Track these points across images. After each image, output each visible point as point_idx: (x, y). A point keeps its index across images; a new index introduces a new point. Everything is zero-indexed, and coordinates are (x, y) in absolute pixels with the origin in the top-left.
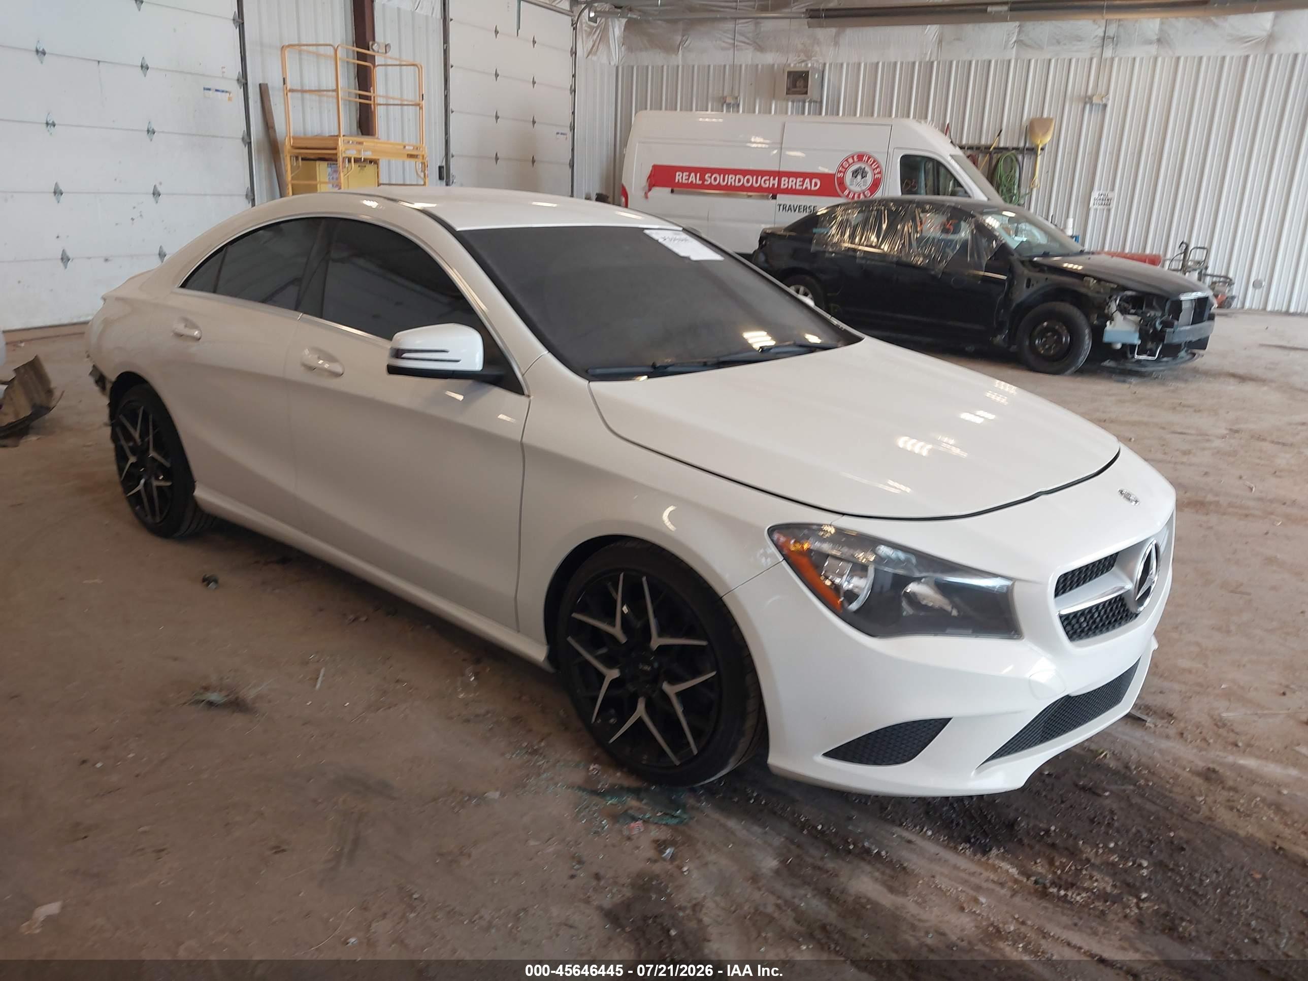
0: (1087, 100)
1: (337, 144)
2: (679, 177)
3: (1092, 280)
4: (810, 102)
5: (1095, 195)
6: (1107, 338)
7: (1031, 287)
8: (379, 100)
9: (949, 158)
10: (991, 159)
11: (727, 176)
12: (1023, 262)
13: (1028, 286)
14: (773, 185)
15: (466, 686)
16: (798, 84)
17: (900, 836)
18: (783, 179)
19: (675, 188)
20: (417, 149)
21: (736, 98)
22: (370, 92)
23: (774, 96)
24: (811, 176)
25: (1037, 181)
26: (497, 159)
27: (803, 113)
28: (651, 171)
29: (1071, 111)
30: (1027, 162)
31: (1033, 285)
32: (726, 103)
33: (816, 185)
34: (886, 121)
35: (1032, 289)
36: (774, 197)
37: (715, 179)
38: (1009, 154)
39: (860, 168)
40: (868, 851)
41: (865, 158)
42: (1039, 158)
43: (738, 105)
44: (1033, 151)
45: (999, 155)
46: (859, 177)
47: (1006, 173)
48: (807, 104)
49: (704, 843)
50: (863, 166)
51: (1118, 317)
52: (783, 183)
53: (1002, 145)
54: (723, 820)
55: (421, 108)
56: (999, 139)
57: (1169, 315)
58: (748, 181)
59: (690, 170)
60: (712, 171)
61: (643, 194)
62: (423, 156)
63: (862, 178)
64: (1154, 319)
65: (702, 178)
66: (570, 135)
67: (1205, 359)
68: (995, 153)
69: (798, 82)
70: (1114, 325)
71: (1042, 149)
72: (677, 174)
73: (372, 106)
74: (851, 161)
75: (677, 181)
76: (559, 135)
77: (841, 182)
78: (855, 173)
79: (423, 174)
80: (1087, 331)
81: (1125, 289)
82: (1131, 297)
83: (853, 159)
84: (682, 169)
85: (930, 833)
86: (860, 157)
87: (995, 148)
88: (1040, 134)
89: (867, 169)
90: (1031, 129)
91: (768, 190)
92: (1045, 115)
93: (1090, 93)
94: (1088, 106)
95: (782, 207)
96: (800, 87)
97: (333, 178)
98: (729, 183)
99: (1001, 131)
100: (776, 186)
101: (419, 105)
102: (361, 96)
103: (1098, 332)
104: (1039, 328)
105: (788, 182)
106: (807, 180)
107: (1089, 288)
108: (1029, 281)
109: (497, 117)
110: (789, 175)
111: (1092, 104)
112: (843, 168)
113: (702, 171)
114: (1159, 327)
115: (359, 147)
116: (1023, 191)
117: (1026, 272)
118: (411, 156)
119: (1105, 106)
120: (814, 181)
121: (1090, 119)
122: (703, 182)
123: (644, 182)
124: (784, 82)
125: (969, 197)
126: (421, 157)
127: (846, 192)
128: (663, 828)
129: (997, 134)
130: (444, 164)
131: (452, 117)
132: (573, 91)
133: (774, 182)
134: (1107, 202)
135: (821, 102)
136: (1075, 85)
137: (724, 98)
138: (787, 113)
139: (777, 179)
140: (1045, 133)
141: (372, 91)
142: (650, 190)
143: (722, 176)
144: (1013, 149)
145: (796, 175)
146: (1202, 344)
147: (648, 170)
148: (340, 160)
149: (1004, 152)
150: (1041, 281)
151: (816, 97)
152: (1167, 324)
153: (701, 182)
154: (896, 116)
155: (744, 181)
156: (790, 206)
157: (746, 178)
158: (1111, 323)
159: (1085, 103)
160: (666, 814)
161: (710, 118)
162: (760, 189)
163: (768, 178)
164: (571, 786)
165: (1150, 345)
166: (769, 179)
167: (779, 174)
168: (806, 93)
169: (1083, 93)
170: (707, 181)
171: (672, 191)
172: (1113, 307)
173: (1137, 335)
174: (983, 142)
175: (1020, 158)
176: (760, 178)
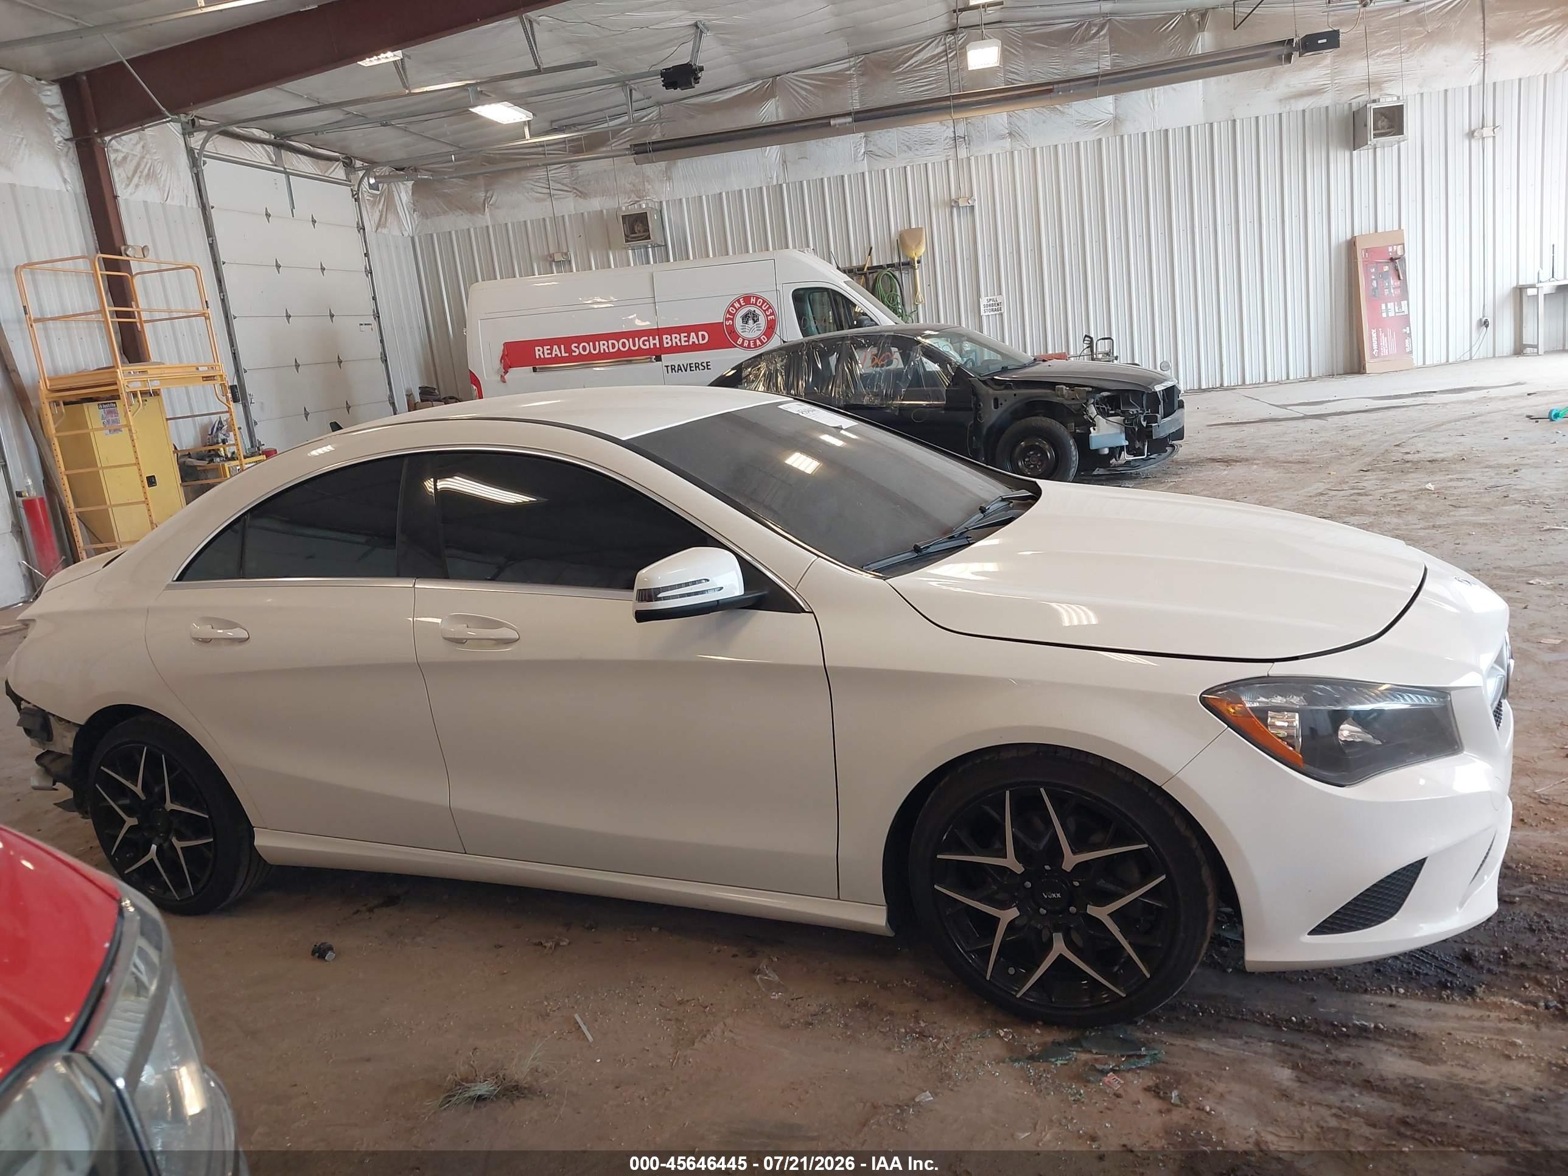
0: (953, 204)
1: (117, 377)
2: (539, 352)
3: (1064, 387)
4: (653, 247)
5: (984, 301)
6: (1093, 446)
7: (1000, 406)
8: (145, 316)
9: (844, 285)
10: (867, 280)
11: (597, 343)
12: (984, 382)
13: (996, 407)
14: (655, 344)
15: (770, 986)
16: (636, 229)
17: (1376, 1003)
18: (664, 337)
19: (538, 365)
20: (212, 368)
21: (566, 254)
22: (132, 307)
23: (609, 245)
24: (695, 329)
25: (920, 296)
26: (297, 366)
27: (648, 262)
28: (504, 351)
29: (939, 217)
30: (905, 278)
31: (1001, 404)
32: (557, 262)
33: (703, 337)
34: (766, 255)
35: (1001, 409)
36: (659, 359)
37: (584, 349)
38: (885, 272)
39: (749, 312)
40: (1364, 1029)
41: (753, 300)
42: (917, 271)
43: (570, 262)
44: (909, 265)
45: (875, 275)
46: (751, 322)
47: (886, 293)
48: (650, 250)
49: (1198, 1075)
50: (752, 309)
51: (1100, 421)
52: (665, 341)
53: (875, 264)
54: (1192, 1044)
55: (207, 318)
56: (871, 258)
57: (1148, 410)
58: (624, 345)
59: (551, 342)
60: (579, 339)
61: (499, 378)
62: (221, 376)
63: (755, 322)
64: (1136, 415)
65: (568, 350)
66: (375, 324)
67: (1184, 449)
68: (870, 273)
69: (636, 227)
70: (1099, 430)
71: (919, 262)
72: (537, 348)
73: (138, 324)
74: (737, 305)
75: (537, 357)
76: (363, 326)
77: (732, 331)
78: (745, 319)
79: (225, 397)
80: (1071, 442)
81: (1099, 390)
82: (1107, 397)
83: (740, 303)
84: (542, 343)
85: (1402, 991)
86: (747, 299)
87: (868, 268)
88: (914, 247)
89: (758, 311)
90: (902, 242)
91: (648, 352)
92: (913, 226)
93: (953, 197)
94: (955, 210)
95: (669, 368)
96: (640, 232)
97: (108, 422)
98: (602, 351)
99: (871, 248)
100: (658, 346)
101: (203, 315)
102: (118, 314)
103: (1083, 441)
104: (1018, 450)
105: (671, 340)
106: (693, 334)
107: (1063, 396)
108: (996, 400)
109: (288, 317)
110: (670, 331)
111: (958, 207)
112: (731, 315)
113: (566, 342)
114: (1144, 424)
115: (144, 377)
116: (908, 310)
117: (991, 391)
118: (207, 378)
119: (972, 207)
120: (700, 333)
121: (960, 223)
122: (570, 354)
123: (497, 364)
124: (620, 230)
125: (876, 324)
126: (219, 378)
127: (740, 341)
128: (1142, 1072)
129: (867, 254)
130: (236, 383)
131: (236, 324)
132: (370, 272)
133: (654, 342)
134: (997, 306)
135: (666, 245)
136: (938, 191)
137: (551, 257)
138: (629, 265)
139: (657, 337)
140: (919, 244)
141: (134, 307)
142: (506, 372)
143: (631, 340)
144: (889, 266)
145: (679, 330)
146: (1179, 435)
147: (499, 351)
148: (124, 396)
149: (879, 270)
150: (1010, 399)
151: (660, 242)
152: (1151, 419)
153: (567, 355)
154: (774, 249)
155: (618, 345)
156: (679, 365)
157: (621, 342)
158: (1094, 429)
159: (952, 207)
160: (1129, 1056)
161: (545, 283)
162: (640, 352)
163: (646, 338)
164: (1000, 1060)
165: (1138, 445)
166: (648, 340)
167: (659, 332)
168: (648, 238)
169: (947, 198)
170: (575, 352)
171: (535, 370)
172: (1092, 410)
173: (1123, 436)
174: (854, 264)
175: (897, 274)
176: (637, 339)
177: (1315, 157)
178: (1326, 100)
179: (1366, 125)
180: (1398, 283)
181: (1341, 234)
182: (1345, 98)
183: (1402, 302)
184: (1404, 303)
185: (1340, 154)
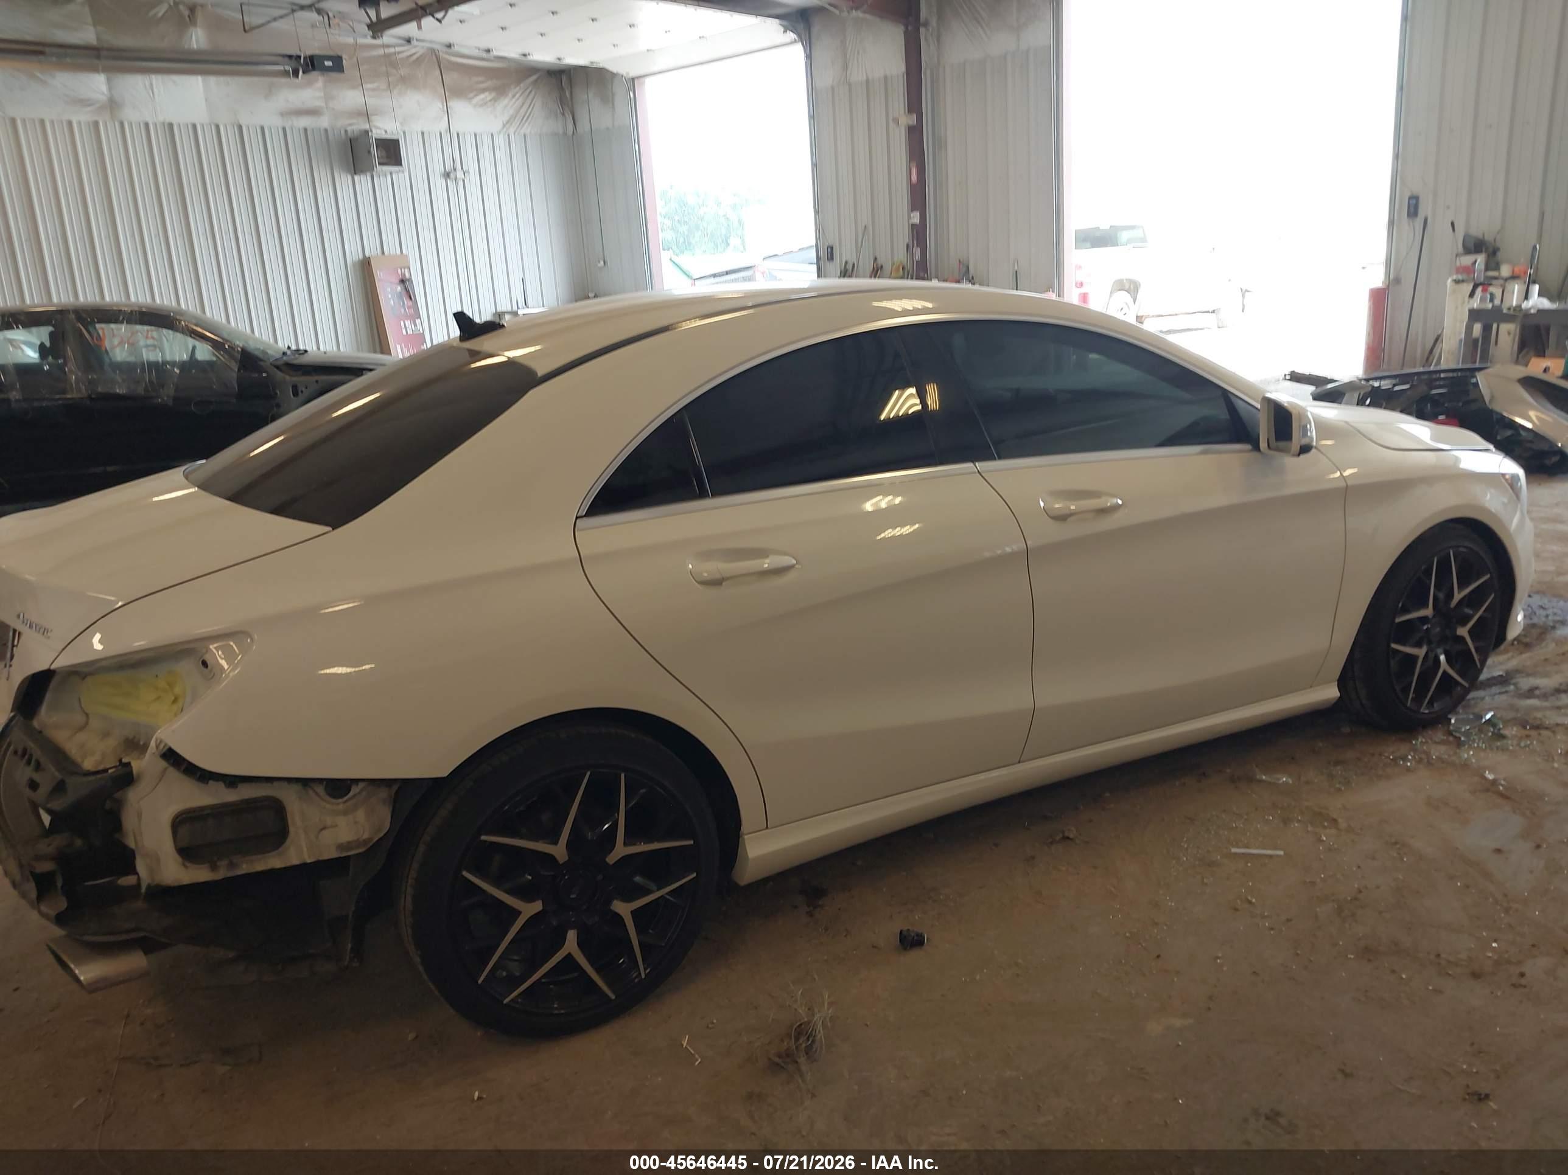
7: (300, 393)
13: (296, 394)
31: (302, 392)
108: (295, 388)
150: (312, 386)
177: (322, 175)
178: (324, 122)
179: (369, 152)
180: (410, 303)
181: (354, 253)
182: (342, 123)
183: (417, 321)
184: (418, 321)
185: (343, 176)
